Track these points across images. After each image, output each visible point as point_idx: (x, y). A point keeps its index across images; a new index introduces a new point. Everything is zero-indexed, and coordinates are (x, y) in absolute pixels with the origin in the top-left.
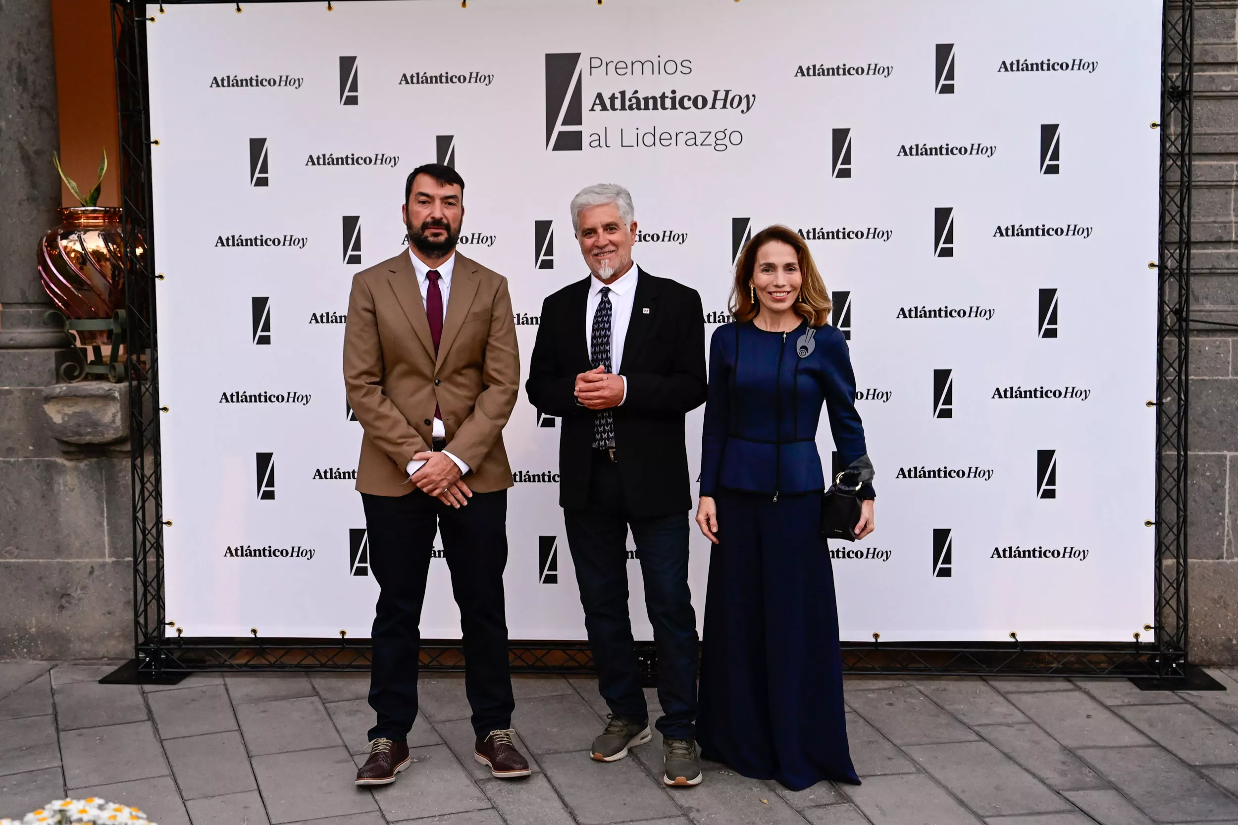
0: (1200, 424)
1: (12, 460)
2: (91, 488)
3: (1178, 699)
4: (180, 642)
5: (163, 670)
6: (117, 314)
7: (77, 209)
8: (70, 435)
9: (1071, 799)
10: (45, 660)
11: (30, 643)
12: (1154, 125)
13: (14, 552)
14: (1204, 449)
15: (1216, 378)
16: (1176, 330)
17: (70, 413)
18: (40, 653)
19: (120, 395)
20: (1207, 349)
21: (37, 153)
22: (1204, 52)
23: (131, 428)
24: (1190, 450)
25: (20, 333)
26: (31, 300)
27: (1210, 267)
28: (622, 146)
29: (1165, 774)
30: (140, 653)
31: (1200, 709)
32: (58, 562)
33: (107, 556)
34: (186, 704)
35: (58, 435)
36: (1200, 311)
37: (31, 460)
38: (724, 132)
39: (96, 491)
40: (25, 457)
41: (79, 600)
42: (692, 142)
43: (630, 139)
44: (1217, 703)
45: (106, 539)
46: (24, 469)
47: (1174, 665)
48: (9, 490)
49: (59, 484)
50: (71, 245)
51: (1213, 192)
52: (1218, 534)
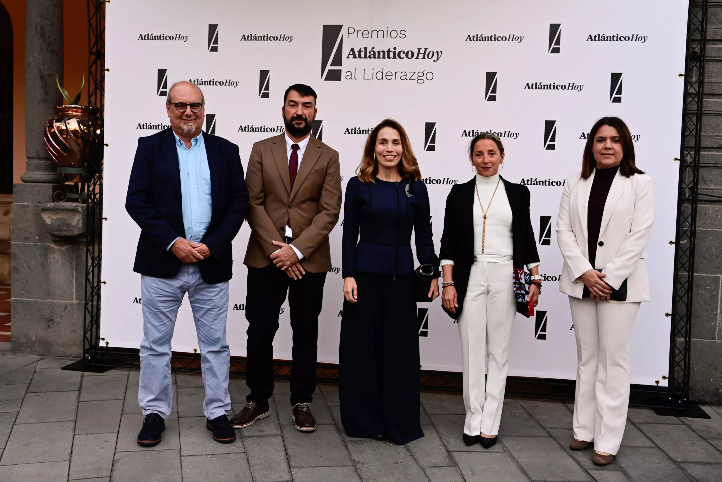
0: (704, 257)
1: (27, 244)
2: (68, 261)
3: (678, 422)
4: (108, 349)
5: (97, 364)
6: (84, 164)
7: (66, 106)
8: (55, 231)
9: (592, 475)
10: (39, 355)
11: (32, 345)
12: (681, 75)
13: (25, 295)
14: (706, 273)
15: (715, 230)
16: (690, 200)
17: (55, 218)
18: (36, 351)
19: (82, 209)
20: (710, 212)
21: (48, 75)
22: (715, 33)
23: (87, 228)
24: (697, 272)
25: (35, 174)
26: (42, 156)
27: (714, 163)
28: (364, 79)
29: (657, 465)
30: (86, 354)
31: (691, 429)
32: (48, 302)
33: (74, 299)
34: (103, 383)
35: (49, 230)
36: (707, 189)
37: (37, 244)
38: (423, 72)
39: (70, 263)
40: (34, 243)
41: (59, 323)
42: (404, 78)
43: (368, 75)
44: (703, 426)
45: (74, 290)
46: (33, 249)
47: (680, 402)
48: (25, 260)
49: (51, 258)
50: (60, 126)
51: (718, 118)
52: (712, 324)
